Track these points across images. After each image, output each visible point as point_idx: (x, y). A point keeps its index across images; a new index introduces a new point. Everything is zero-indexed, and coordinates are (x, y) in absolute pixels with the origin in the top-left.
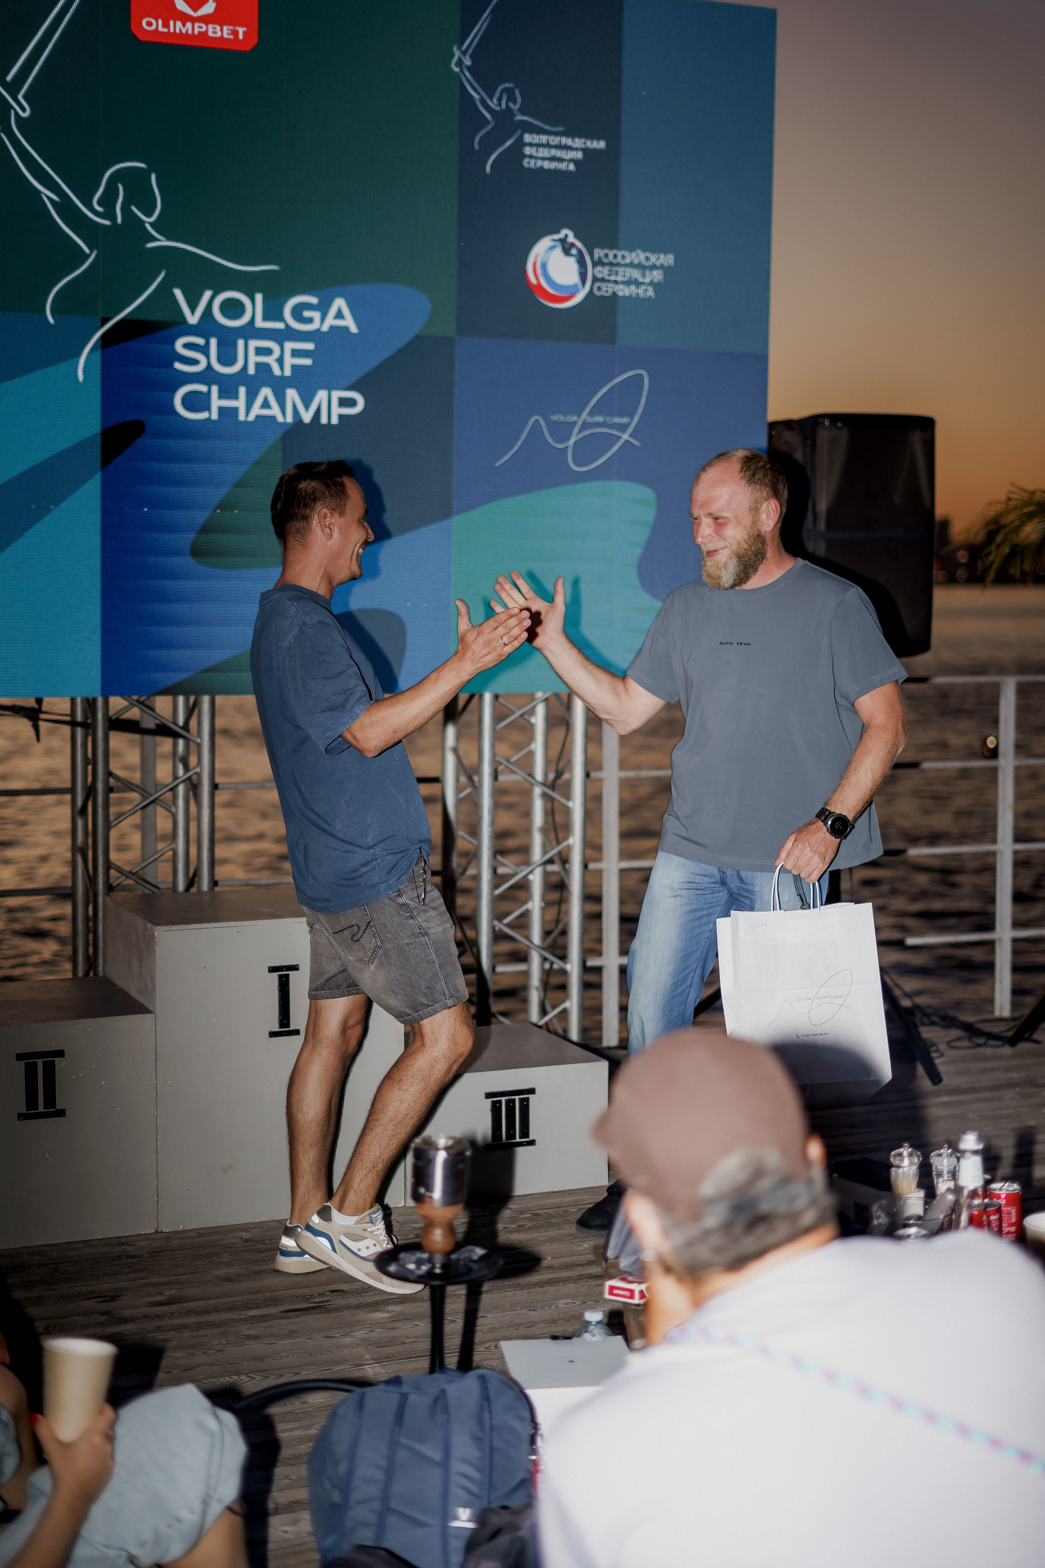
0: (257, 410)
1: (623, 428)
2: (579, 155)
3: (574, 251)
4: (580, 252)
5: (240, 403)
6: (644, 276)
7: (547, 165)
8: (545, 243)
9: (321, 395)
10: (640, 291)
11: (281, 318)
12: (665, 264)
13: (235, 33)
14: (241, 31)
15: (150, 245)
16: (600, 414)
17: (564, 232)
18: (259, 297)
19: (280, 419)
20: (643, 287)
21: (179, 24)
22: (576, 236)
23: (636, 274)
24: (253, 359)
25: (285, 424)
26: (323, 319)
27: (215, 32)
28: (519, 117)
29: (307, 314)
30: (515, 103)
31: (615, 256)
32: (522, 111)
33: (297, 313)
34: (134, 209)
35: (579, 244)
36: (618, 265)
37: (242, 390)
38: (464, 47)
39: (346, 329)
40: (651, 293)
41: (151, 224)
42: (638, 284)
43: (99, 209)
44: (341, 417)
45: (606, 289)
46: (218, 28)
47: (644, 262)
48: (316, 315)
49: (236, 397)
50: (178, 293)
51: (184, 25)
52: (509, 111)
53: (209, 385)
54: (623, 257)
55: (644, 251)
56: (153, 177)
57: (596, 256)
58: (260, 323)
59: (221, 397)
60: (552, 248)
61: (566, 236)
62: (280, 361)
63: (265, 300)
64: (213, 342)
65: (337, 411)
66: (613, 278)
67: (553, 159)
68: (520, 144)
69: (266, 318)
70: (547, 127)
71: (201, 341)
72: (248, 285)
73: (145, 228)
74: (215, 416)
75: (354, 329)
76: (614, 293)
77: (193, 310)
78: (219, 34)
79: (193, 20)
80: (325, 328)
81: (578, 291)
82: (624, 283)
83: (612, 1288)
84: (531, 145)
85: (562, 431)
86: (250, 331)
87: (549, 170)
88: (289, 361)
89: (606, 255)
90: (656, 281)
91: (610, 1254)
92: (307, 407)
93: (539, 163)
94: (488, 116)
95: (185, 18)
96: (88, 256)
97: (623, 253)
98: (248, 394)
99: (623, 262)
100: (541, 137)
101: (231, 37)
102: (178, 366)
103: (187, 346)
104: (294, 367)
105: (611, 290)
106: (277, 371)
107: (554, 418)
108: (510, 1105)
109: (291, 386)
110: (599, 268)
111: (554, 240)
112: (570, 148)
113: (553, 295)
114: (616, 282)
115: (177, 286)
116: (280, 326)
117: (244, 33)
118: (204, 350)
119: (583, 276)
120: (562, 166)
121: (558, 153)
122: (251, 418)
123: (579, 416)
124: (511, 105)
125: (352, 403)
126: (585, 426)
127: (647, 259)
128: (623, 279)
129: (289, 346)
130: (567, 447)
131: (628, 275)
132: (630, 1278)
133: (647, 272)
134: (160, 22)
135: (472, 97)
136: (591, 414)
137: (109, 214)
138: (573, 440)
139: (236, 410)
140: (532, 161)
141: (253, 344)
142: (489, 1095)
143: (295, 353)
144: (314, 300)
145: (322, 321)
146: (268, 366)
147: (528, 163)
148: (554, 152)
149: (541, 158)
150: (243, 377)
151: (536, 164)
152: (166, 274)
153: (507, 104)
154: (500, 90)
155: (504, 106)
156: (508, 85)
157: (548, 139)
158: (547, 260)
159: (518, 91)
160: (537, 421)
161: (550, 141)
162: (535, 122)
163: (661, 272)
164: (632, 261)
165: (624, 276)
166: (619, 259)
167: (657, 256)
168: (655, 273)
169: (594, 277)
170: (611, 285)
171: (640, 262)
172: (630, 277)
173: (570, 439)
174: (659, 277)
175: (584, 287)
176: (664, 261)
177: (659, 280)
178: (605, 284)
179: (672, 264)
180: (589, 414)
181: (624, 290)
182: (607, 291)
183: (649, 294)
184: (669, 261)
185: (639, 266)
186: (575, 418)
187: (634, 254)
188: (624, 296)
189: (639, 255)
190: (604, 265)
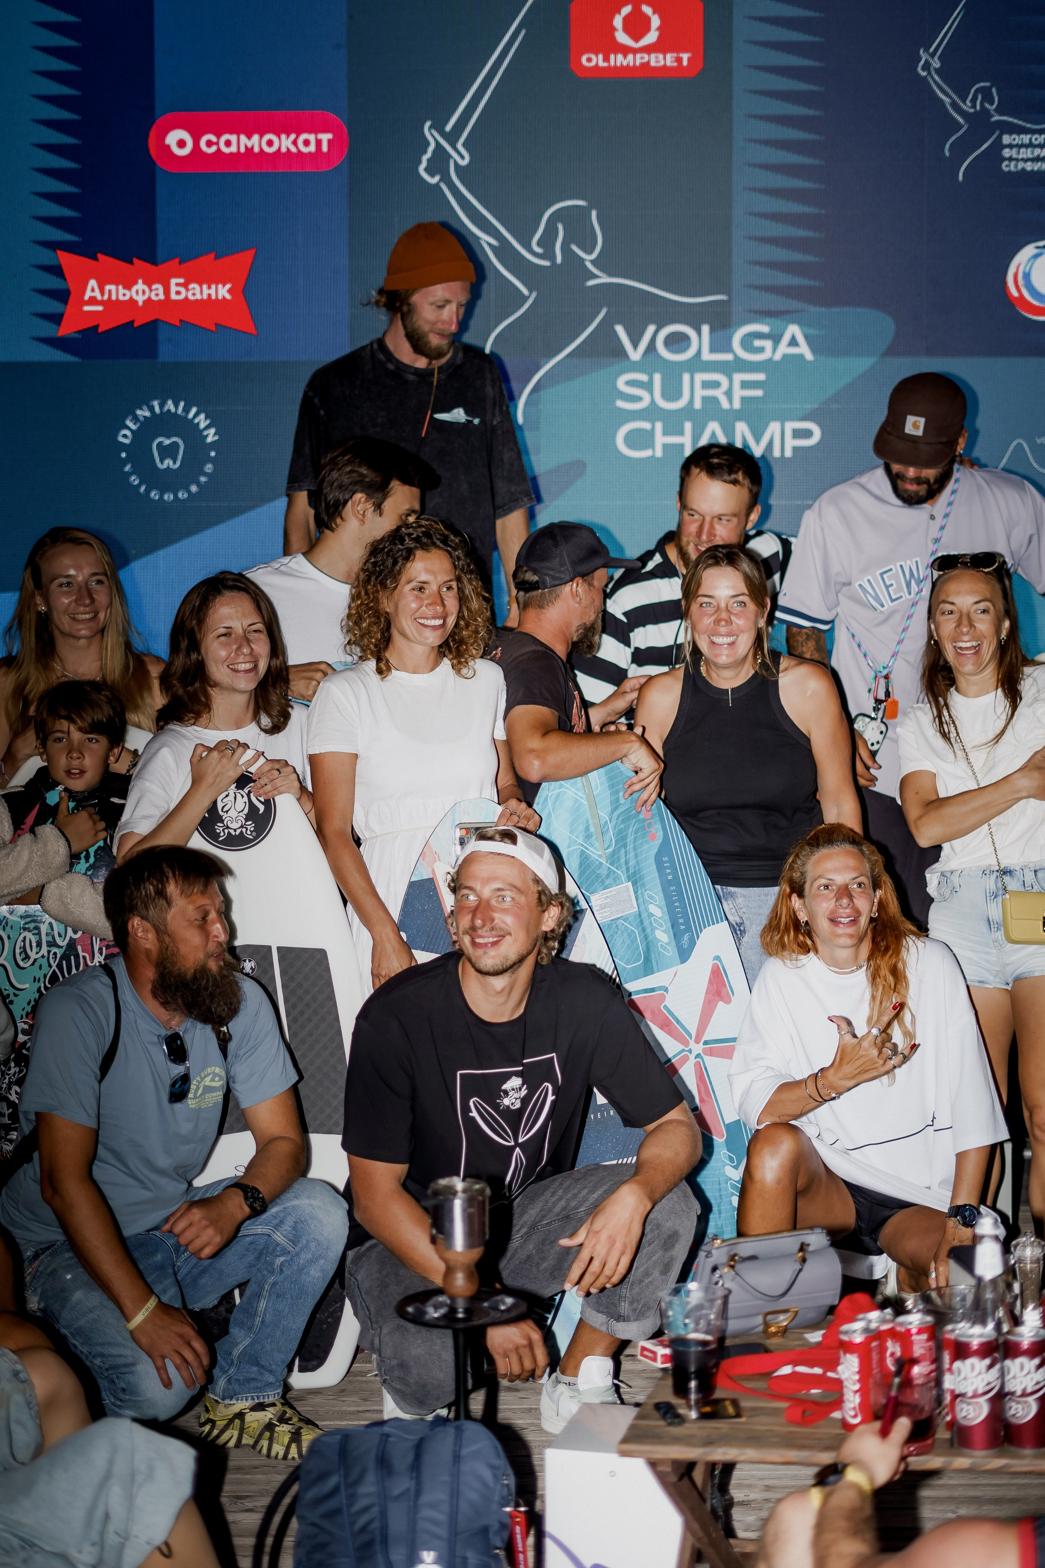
5: (687, 439)
7: (1029, 166)
8: (1029, 250)
9: (774, 428)
11: (729, 349)
13: (679, 60)
14: (685, 57)
15: (591, 283)
18: (705, 329)
21: (620, 57)
24: (699, 393)
26: (775, 348)
27: (657, 62)
28: (996, 118)
29: (757, 343)
30: (992, 103)
32: (999, 110)
33: (747, 343)
34: (574, 248)
37: (688, 426)
38: (932, 50)
39: (801, 356)
41: (592, 262)
43: (539, 250)
44: (795, 449)
46: (661, 56)
48: (768, 344)
49: (681, 433)
50: (620, 330)
51: (625, 57)
52: (985, 112)
53: (653, 422)
56: (594, 214)
58: (706, 356)
59: (665, 433)
62: (729, 394)
63: (712, 331)
64: (657, 378)
65: (791, 443)
67: (1036, 159)
68: (998, 146)
69: (713, 350)
70: (1029, 125)
71: (644, 378)
72: (694, 316)
73: (586, 267)
74: (659, 453)
75: (809, 357)
77: (635, 345)
78: (662, 63)
79: (635, 51)
80: (778, 357)
84: (1010, 146)
87: (1032, 171)
88: (737, 393)
92: (757, 440)
93: (1021, 165)
94: (961, 120)
95: (625, 50)
96: (528, 298)
100: (1022, 136)
101: (675, 64)
102: (620, 404)
103: (630, 383)
104: (744, 399)
106: (725, 405)
107: (1039, 441)
109: (740, 419)
111: (1038, 247)
116: (729, 357)
117: (689, 59)
118: (648, 386)
121: (1043, 153)
124: (987, 106)
125: (808, 434)
129: (738, 377)
134: (601, 57)
135: (942, 101)
137: (549, 254)
139: (683, 446)
140: (1013, 164)
141: (700, 377)
143: (745, 385)
144: (764, 329)
145: (774, 350)
146: (715, 400)
147: (1007, 166)
148: (1037, 152)
149: (1022, 159)
150: (688, 412)
151: (1016, 166)
152: (607, 313)
153: (982, 104)
154: (972, 91)
155: (978, 108)
156: (982, 84)
157: (1030, 139)
158: (1030, 269)
159: (994, 90)
160: (1020, 444)
161: (1033, 140)
162: (1016, 121)
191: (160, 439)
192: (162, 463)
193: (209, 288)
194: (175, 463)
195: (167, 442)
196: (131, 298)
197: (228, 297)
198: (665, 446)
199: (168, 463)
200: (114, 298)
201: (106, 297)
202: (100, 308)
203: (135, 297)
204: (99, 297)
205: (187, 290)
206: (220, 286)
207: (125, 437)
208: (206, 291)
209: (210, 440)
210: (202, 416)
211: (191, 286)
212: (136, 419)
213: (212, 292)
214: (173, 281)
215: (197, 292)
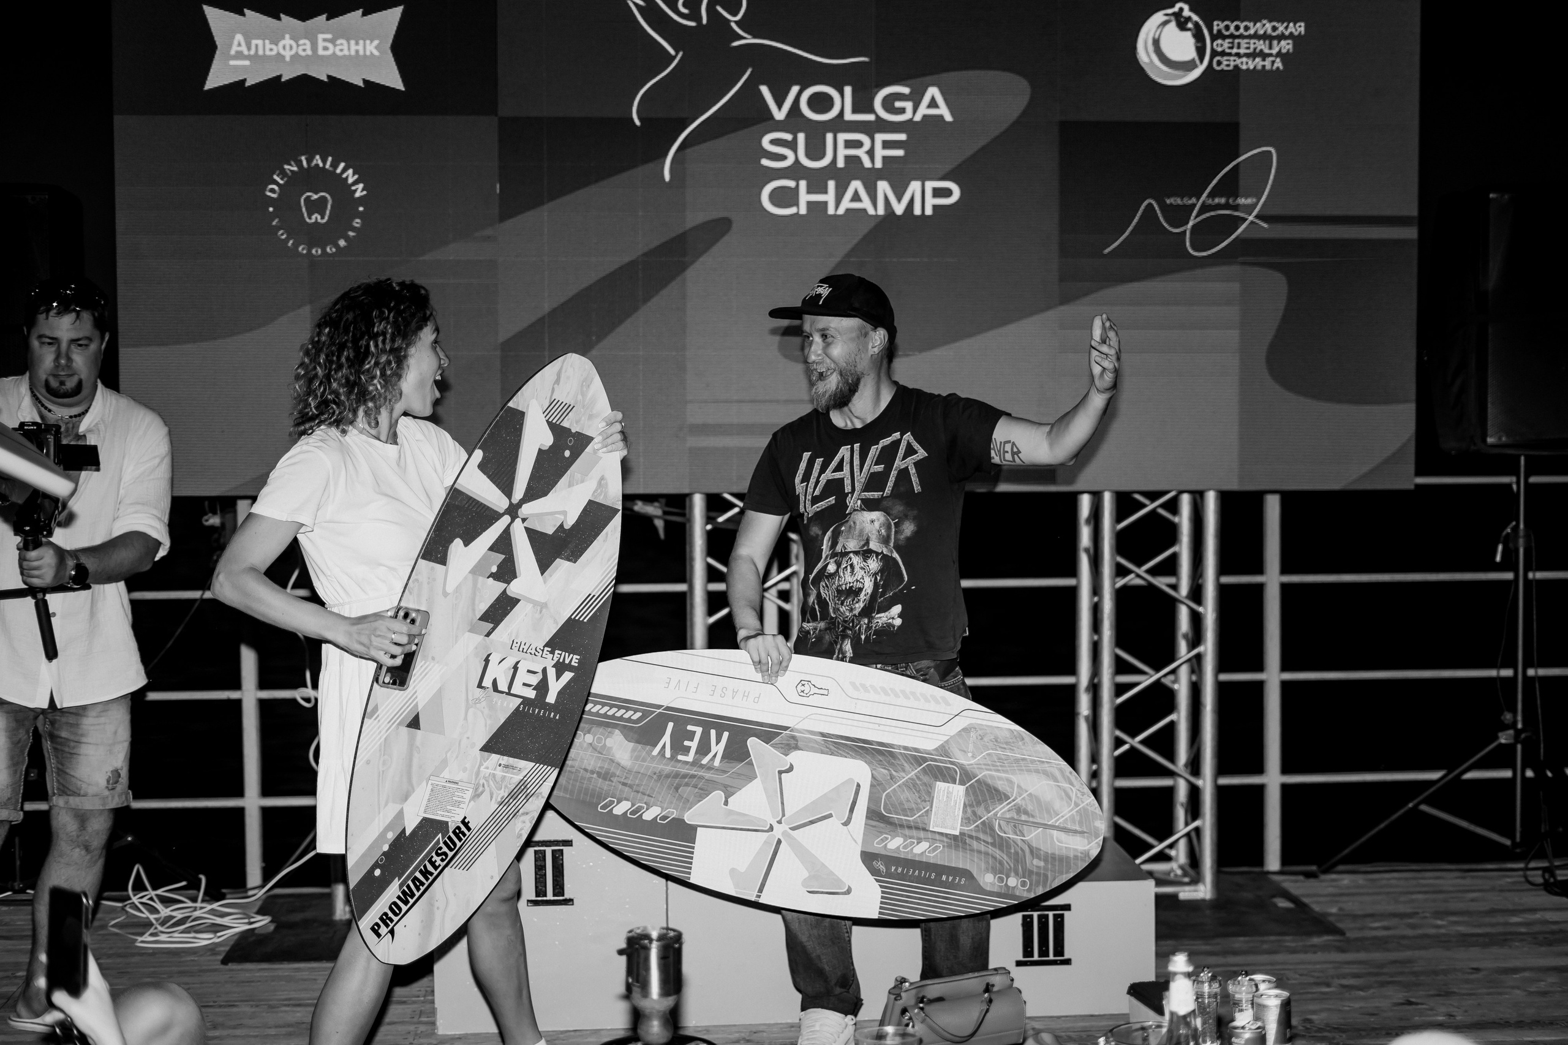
0: (846, 204)
1: (1249, 209)
3: (1190, 25)
4: (1196, 24)
5: (830, 197)
6: (1271, 48)
8: (1158, 17)
9: (915, 186)
10: (1267, 63)
11: (871, 110)
12: (1296, 34)
15: (736, 43)
16: (1221, 196)
18: (848, 90)
19: (871, 211)
22: (1191, 10)
23: (1261, 45)
24: (842, 152)
25: (877, 216)
26: (915, 110)
29: (898, 104)
33: (888, 103)
34: (719, 8)
35: (1195, 18)
36: (1241, 36)
37: (831, 184)
39: (941, 117)
40: (1279, 64)
41: (736, 22)
42: (1264, 56)
43: (684, 11)
44: (935, 207)
45: (1225, 63)
47: (1269, 31)
48: (908, 105)
49: (825, 191)
50: (764, 90)
53: (797, 180)
54: (1247, 28)
55: (1270, 21)
57: (1215, 29)
58: (849, 116)
59: (809, 192)
60: (1165, 23)
61: (1181, 10)
62: (871, 153)
63: (854, 92)
64: (801, 137)
65: (931, 201)
66: (1235, 51)
69: (855, 110)
71: (788, 137)
72: (836, 77)
73: (731, 27)
74: (803, 211)
75: (948, 118)
76: (1236, 67)
77: (780, 106)
80: (918, 118)
81: (1196, 66)
82: (1247, 55)
85: (1179, 215)
86: (839, 125)
88: (880, 153)
89: (1227, 28)
90: (1284, 51)
92: (899, 200)
96: (674, 58)
98: (837, 187)
102: (765, 162)
103: (774, 142)
104: (885, 158)
105: (1232, 64)
106: (867, 164)
107: (1168, 201)
108: (1043, 920)
109: (882, 179)
110: (1219, 41)
111: (1166, 15)
114: (1238, 55)
115: (763, 84)
116: (871, 117)
118: (792, 145)
119: (1201, 51)
122: (841, 211)
123: (1198, 200)
125: (947, 193)
126: (1205, 208)
127: (1274, 29)
129: (880, 138)
130: (1185, 231)
131: (1252, 46)
133: (1275, 42)
136: (1212, 195)
137: (694, 15)
138: (1191, 223)
139: (825, 204)
141: (842, 137)
143: (886, 145)
144: (906, 90)
145: (915, 111)
146: (857, 159)
150: (832, 171)
152: (752, 72)
158: (1159, 36)
160: (1150, 205)
163: (1290, 41)
164: (1256, 32)
165: (1248, 48)
166: (1242, 30)
167: (1285, 24)
168: (1283, 43)
169: (1212, 49)
170: (1232, 58)
171: (1265, 32)
172: (1255, 49)
173: (1187, 223)
174: (1288, 47)
175: (1201, 61)
176: (1294, 30)
177: (1288, 50)
178: (1225, 58)
179: (1303, 33)
180: (1209, 196)
181: (1247, 63)
182: (1228, 65)
183: (1276, 65)
184: (1299, 29)
185: (1265, 37)
186: (1194, 200)
187: (1258, 25)
188: (1248, 69)
189: (1264, 25)
190: (1224, 37)
191: (309, 194)
192: (310, 218)
193: (357, 44)
194: (322, 218)
195: (315, 197)
196: (278, 54)
197: (376, 53)
198: (809, 203)
199: (316, 217)
200: (261, 52)
201: (252, 52)
202: (247, 63)
203: (282, 52)
204: (246, 52)
205: (335, 45)
206: (368, 42)
207: (272, 191)
208: (353, 47)
209: (358, 194)
210: (350, 171)
211: (339, 42)
212: (283, 174)
213: (360, 48)
214: (321, 37)
215: (345, 48)
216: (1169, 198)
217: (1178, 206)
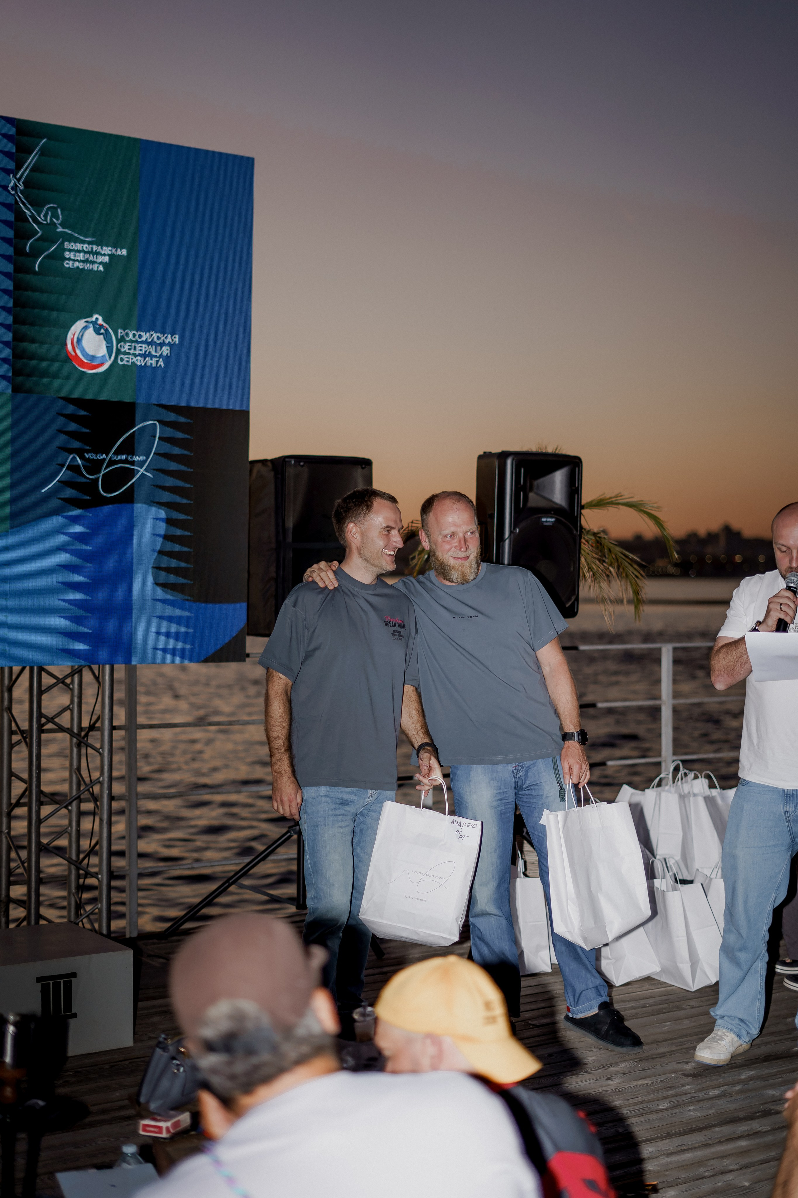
1: (141, 464)
2: (107, 259)
3: (103, 331)
4: (107, 330)
6: (156, 351)
7: (81, 266)
8: (81, 324)
10: (154, 362)
12: (173, 343)
16: (123, 454)
17: (95, 316)
20: (155, 359)
22: (103, 320)
23: (150, 349)
28: (61, 229)
30: (57, 219)
31: (134, 335)
32: (62, 225)
35: (106, 326)
36: (137, 342)
38: (18, 176)
40: (161, 363)
42: (152, 357)
45: (126, 359)
47: (155, 340)
52: (52, 224)
54: (140, 336)
55: (156, 332)
57: (120, 335)
60: (86, 328)
61: (97, 319)
66: (132, 351)
67: (86, 261)
68: (62, 249)
70: (82, 238)
76: (133, 363)
81: (106, 360)
82: (140, 355)
83: (145, 1126)
84: (70, 250)
85: (94, 467)
87: (84, 269)
89: (127, 335)
90: (164, 354)
91: (142, 1099)
93: (76, 264)
94: (37, 228)
97: (139, 333)
99: (140, 340)
100: (77, 244)
105: (130, 360)
107: (87, 456)
108: (57, 986)
110: (122, 344)
111: (87, 322)
112: (100, 254)
113: (87, 364)
114: (134, 354)
119: (109, 349)
120: (94, 267)
121: (91, 257)
123: (107, 456)
124: (54, 220)
126: (111, 462)
127: (158, 338)
128: (141, 353)
130: (98, 478)
131: (144, 349)
132: (158, 1118)
133: (159, 348)
136: (116, 453)
138: (102, 473)
140: (71, 263)
142: (39, 980)
147: (67, 264)
148: (87, 256)
149: (77, 260)
151: (73, 265)
153: (51, 219)
154: (45, 209)
155: (49, 221)
156: (52, 205)
157: (83, 247)
158: (82, 337)
159: (59, 210)
160: (74, 458)
161: (84, 248)
162: (73, 233)
163: (169, 348)
164: (146, 339)
165: (141, 350)
166: (137, 337)
167: (165, 336)
168: (164, 348)
169: (118, 350)
170: (131, 357)
171: (152, 340)
172: (145, 351)
173: (100, 472)
174: (167, 352)
175: (110, 358)
176: (171, 340)
177: (167, 354)
178: (126, 356)
179: (177, 342)
180: (114, 453)
181: (140, 361)
182: (128, 361)
183: (159, 364)
184: (174, 340)
185: (152, 343)
186: (104, 456)
187: (148, 334)
188: (141, 365)
189: (152, 335)
190: (125, 342)
216: (87, 454)
217: (93, 459)
